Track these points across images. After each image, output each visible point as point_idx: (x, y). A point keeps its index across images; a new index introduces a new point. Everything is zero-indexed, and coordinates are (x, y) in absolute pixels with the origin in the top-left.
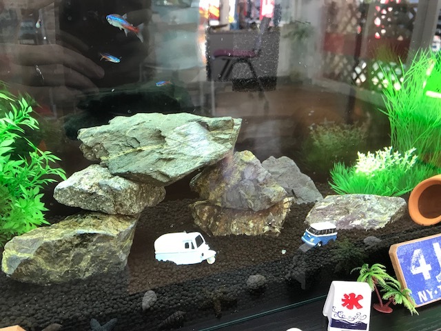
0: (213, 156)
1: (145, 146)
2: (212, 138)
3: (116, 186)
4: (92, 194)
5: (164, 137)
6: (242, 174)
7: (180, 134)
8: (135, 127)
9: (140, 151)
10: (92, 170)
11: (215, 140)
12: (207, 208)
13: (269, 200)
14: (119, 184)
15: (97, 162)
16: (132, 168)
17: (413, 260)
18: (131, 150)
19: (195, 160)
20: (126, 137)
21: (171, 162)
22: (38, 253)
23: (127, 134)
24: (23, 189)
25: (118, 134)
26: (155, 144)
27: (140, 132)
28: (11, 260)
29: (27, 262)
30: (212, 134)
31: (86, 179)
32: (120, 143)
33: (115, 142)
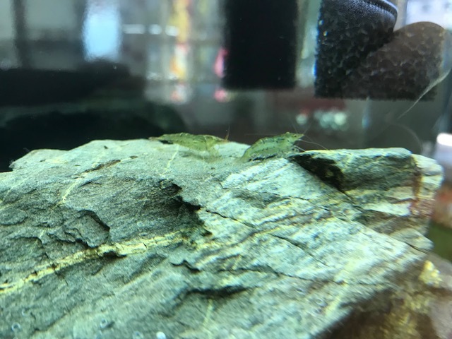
0: (378, 276)
1: (128, 238)
2: (353, 213)
5: (193, 208)
7: (245, 196)
8: (88, 177)
9: (112, 257)
18: (79, 255)
19: (320, 296)
20: (59, 209)
21: (233, 302)
23: (64, 201)
25: (32, 199)
26: (161, 231)
27: (107, 192)
30: (350, 200)
32: (41, 234)
33: (22, 231)
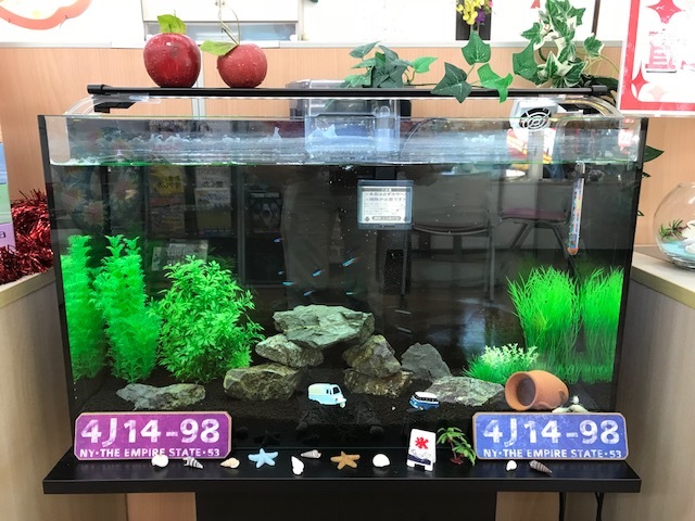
3: (288, 347)
4: (275, 350)
6: (373, 350)
10: (278, 337)
11: (351, 326)
12: (352, 373)
13: (388, 370)
14: (291, 346)
15: (281, 332)
16: (299, 338)
17: (488, 427)
18: (300, 327)
22: (242, 379)
24: (240, 344)
28: (229, 381)
29: (236, 383)
31: (273, 342)
